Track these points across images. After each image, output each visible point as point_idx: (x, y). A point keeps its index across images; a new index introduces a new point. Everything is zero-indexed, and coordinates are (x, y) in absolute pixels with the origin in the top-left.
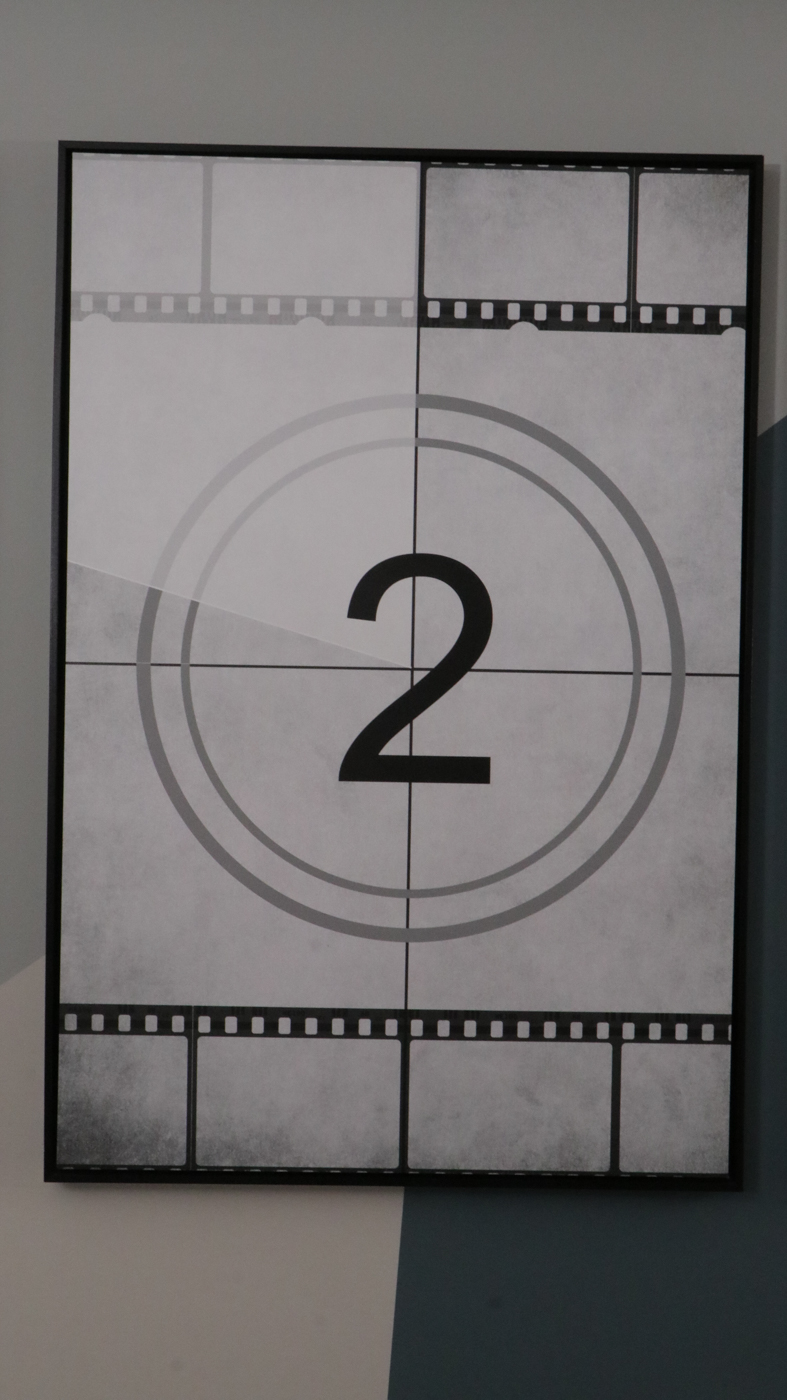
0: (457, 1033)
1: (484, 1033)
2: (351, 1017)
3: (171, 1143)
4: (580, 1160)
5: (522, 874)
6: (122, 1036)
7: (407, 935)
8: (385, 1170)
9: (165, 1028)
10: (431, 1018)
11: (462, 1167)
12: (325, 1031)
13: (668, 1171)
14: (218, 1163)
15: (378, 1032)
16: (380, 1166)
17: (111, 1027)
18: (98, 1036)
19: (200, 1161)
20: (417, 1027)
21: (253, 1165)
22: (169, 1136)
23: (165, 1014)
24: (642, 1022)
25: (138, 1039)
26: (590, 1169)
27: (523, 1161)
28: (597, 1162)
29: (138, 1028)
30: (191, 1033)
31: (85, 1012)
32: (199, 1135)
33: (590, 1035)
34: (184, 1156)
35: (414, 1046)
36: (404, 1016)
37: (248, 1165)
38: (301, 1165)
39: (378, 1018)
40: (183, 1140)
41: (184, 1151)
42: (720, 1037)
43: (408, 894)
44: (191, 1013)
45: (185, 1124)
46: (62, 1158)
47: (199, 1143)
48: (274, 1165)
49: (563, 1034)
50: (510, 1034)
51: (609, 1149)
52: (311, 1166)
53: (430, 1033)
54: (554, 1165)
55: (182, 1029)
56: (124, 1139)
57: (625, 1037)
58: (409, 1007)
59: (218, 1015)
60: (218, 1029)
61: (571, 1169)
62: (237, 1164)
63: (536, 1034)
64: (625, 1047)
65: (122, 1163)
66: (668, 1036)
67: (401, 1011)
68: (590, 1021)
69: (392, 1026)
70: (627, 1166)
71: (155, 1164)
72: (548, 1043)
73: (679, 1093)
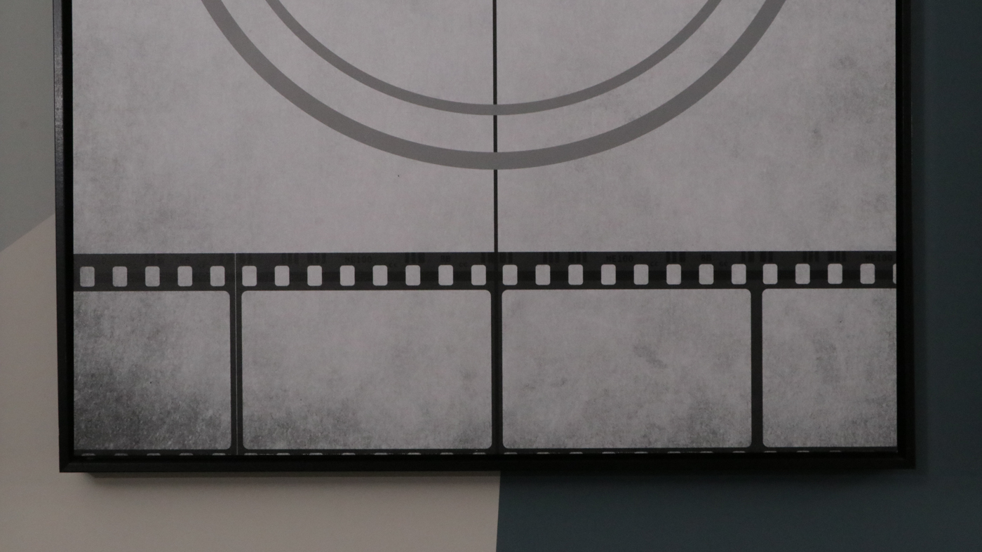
0: (559, 280)
1: (592, 280)
2: (429, 263)
3: (212, 423)
4: (714, 433)
5: (634, 83)
6: (149, 293)
7: (496, 161)
8: (474, 450)
9: (201, 282)
10: (527, 263)
11: (570, 445)
12: (397, 281)
13: (823, 445)
14: (269, 446)
15: (462, 280)
16: (469, 446)
17: (137, 282)
18: (121, 292)
19: (247, 445)
20: (510, 273)
21: (312, 447)
22: (210, 413)
23: (201, 264)
24: (786, 262)
25: (169, 296)
26: (727, 445)
27: (645, 436)
28: (736, 436)
29: (169, 282)
30: (234, 287)
31: (104, 264)
32: (246, 412)
33: (723, 279)
34: (230, 436)
35: (508, 297)
36: (494, 261)
37: (306, 447)
38: (372, 447)
39: (462, 263)
40: (226, 418)
41: (229, 431)
42: (882, 280)
43: (495, 110)
44: (233, 263)
45: (230, 398)
46: (80, 443)
47: (246, 422)
48: (338, 447)
49: (690, 280)
50: (624, 280)
51: (750, 419)
52: (384, 447)
53: (526, 280)
54: (684, 441)
55: (222, 283)
56: (154, 418)
57: (766, 281)
58: (500, 250)
59: (266, 264)
60: (266, 282)
61: (705, 445)
62: (294, 447)
63: (658, 280)
64: (767, 294)
65: (153, 448)
66: (819, 279)
67: (491, 253)
68: (723, 262)
69: (479, 274)
70: (772, 439)
71: (193, 448)
72: (672, 291)
73: (835, 349)
